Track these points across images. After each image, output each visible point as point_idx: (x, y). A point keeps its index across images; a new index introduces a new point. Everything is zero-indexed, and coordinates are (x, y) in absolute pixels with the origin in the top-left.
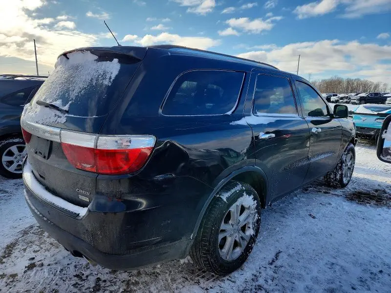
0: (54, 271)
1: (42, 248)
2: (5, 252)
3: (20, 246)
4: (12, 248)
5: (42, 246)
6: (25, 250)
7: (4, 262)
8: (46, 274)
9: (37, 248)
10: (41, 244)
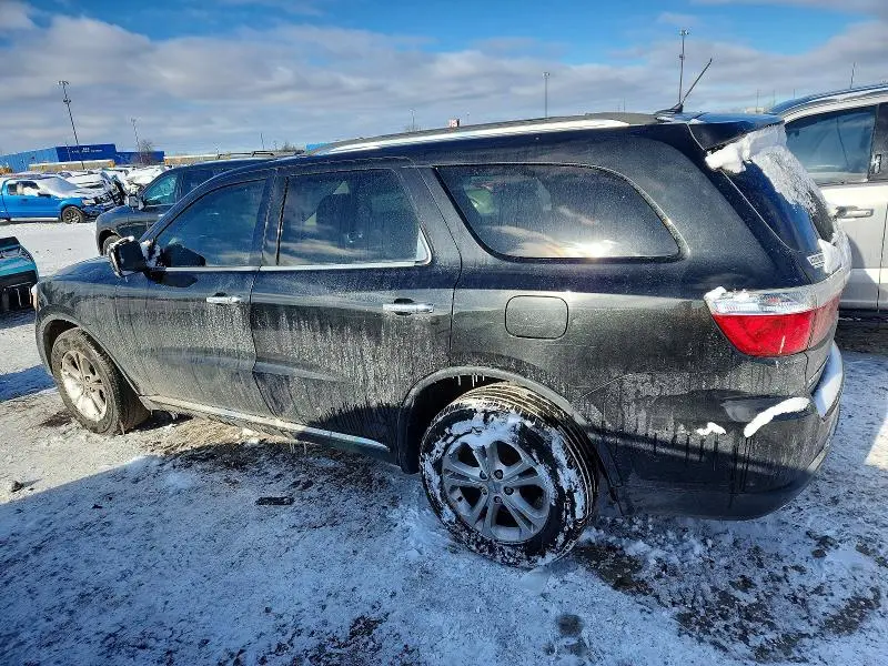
0: (798, 516)
1: (785, 569)
2: (862, 617)
3: (823, 608)
4: (842, 617)
5: (781, 574)
6: (818, 591)
7: (872, 589)
8: (811, 518)
9: (794, 574)
10: (779, 579)
